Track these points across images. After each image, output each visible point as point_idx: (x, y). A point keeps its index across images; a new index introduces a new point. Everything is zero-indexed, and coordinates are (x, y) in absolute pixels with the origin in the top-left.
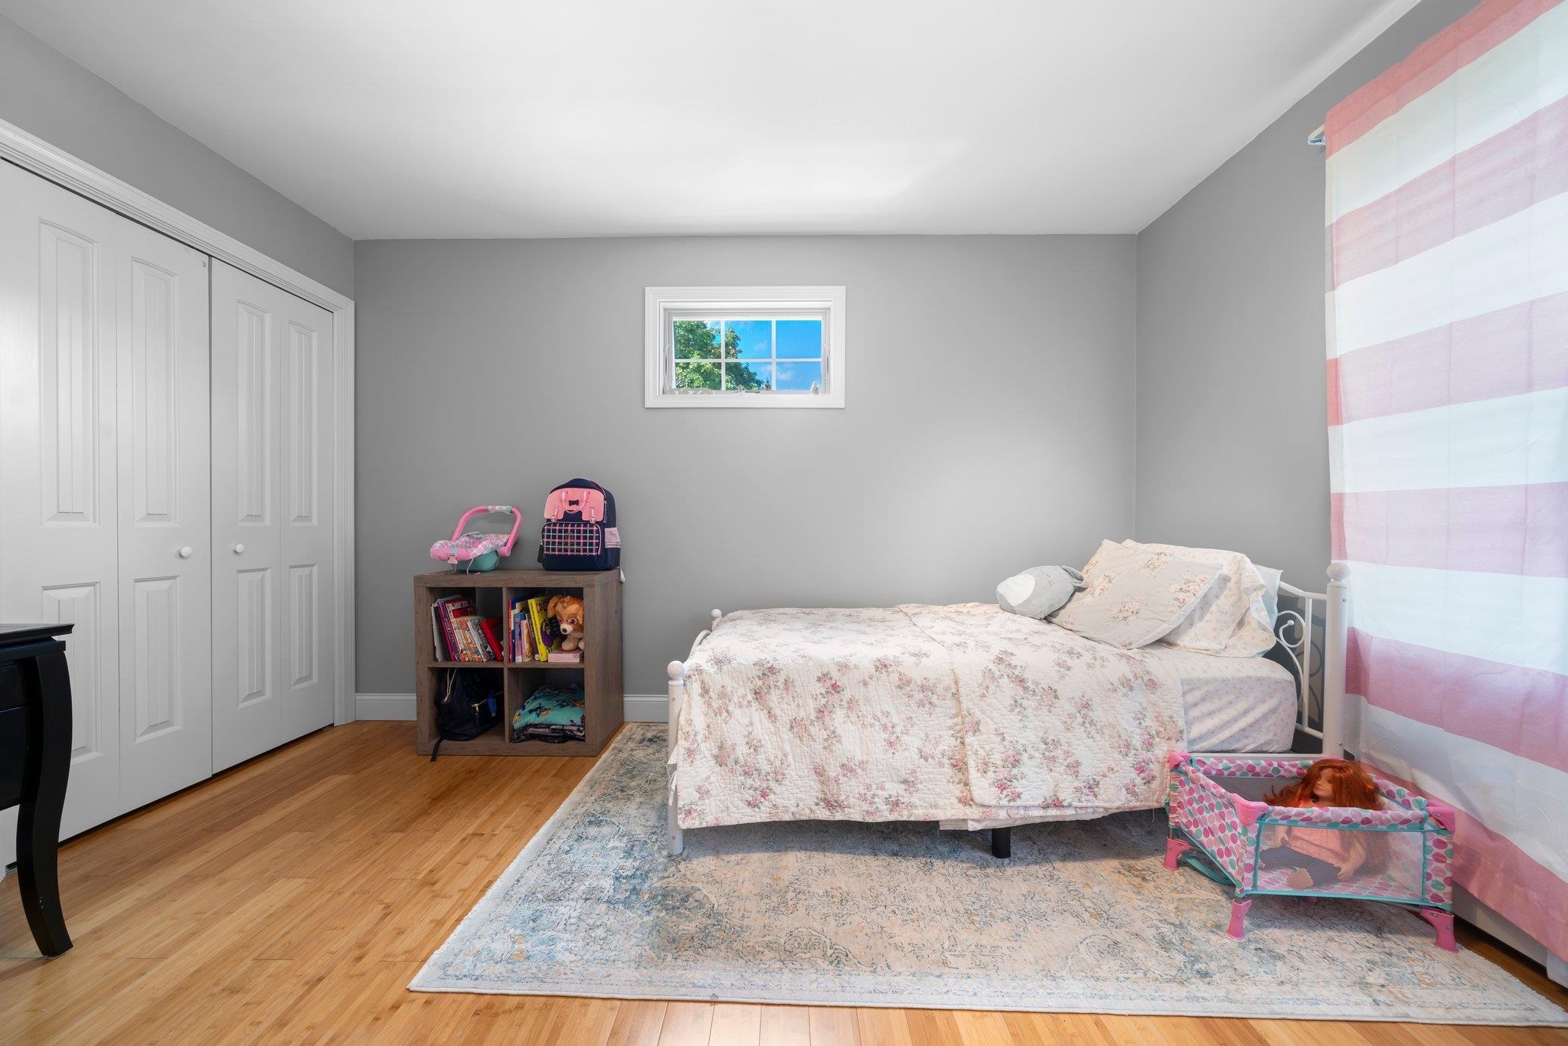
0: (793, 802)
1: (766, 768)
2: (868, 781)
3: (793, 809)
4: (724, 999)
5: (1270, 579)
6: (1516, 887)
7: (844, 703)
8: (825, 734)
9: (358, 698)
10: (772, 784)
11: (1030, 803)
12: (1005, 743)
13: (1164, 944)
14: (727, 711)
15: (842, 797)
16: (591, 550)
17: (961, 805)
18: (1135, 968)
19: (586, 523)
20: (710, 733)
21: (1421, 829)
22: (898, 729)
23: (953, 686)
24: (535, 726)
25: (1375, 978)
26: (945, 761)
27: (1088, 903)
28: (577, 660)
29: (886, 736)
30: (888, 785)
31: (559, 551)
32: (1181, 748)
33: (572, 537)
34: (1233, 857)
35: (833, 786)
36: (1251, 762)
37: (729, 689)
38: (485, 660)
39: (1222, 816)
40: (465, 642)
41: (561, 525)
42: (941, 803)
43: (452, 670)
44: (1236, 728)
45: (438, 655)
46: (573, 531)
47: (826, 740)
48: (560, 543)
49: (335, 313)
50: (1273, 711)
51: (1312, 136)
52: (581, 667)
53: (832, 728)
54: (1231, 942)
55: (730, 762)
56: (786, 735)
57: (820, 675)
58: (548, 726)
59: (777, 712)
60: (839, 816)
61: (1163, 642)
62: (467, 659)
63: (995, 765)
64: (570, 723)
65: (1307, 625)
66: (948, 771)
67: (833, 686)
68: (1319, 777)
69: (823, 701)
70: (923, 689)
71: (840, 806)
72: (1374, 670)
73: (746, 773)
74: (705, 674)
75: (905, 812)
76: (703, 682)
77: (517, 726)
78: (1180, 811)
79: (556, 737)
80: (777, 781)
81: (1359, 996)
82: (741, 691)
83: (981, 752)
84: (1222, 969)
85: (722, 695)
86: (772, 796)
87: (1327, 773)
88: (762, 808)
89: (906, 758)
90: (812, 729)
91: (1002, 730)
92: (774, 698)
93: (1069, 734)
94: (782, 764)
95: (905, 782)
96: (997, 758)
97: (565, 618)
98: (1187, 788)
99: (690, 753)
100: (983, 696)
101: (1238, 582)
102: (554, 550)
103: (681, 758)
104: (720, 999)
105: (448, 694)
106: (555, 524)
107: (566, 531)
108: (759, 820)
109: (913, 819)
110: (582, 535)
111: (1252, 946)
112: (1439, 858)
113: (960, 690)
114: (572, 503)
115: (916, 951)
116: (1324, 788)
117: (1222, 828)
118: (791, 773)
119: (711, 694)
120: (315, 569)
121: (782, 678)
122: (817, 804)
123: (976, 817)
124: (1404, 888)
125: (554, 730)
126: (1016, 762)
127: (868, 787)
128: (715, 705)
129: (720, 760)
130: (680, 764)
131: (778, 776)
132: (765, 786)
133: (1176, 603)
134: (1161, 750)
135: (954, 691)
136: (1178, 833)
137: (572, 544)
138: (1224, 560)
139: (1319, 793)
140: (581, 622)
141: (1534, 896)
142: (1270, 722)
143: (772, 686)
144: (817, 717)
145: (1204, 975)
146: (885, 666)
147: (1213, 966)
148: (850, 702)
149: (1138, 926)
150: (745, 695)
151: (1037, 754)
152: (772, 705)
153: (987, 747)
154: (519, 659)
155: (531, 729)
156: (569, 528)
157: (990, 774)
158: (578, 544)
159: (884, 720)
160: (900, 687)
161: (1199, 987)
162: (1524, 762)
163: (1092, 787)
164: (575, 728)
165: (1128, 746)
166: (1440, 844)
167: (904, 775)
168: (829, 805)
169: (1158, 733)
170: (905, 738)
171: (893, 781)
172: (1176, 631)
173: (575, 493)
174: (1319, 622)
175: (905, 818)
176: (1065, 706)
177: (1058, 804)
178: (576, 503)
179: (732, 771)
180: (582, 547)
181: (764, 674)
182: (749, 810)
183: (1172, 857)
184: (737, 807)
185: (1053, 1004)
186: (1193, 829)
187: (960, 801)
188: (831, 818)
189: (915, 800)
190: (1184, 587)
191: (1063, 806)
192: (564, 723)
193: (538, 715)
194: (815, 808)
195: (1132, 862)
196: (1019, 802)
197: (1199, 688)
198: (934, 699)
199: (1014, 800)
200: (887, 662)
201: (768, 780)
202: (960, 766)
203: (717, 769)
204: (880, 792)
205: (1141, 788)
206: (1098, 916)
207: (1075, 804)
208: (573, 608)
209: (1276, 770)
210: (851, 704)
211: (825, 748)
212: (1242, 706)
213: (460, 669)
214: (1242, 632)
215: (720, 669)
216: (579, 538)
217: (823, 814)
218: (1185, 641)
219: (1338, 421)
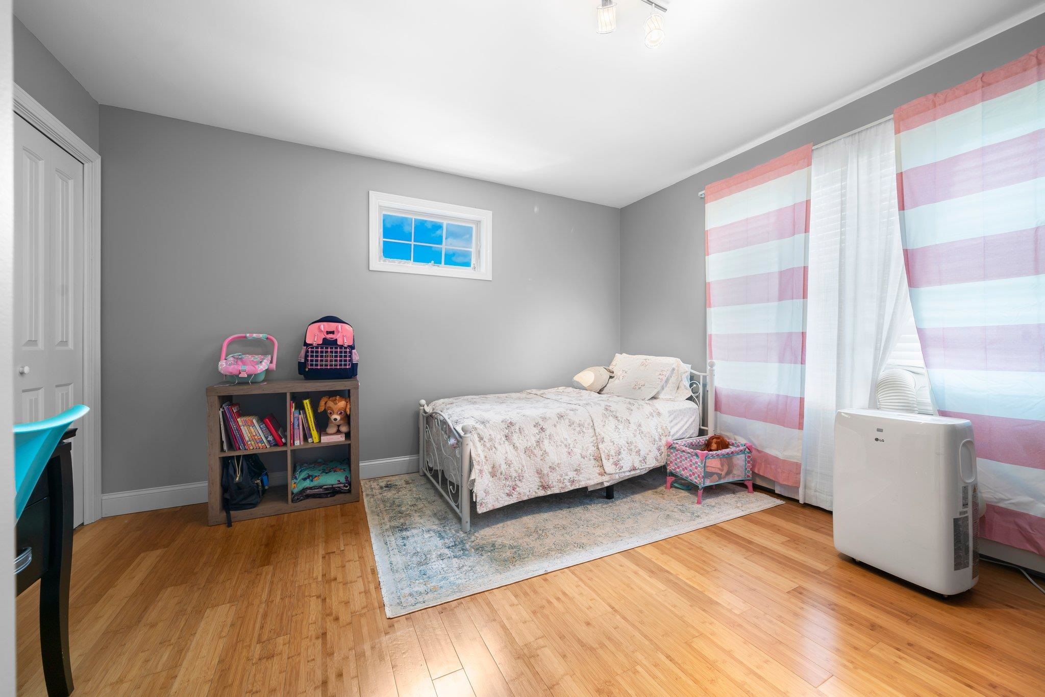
0: (528, 490)
1: (514, 474)
2: (561, 472)
3: (528, 493)
4: (550, 571)
5: (687, 369)
6: (768, 466)
7: (547, 436)
8: (541, 453)
9: (104, 498)
10: (518, 482)
11: (626, 470)
12: (615, 445)
13: (683, 512)
14: (495, 448)
15: (550, 483)
16: (345, 365)
17: (600, 476)
18: (679, 520)
19: (341, 347)
20: (487, 460)
21: (744, 453)
22: (571, 446)
23: (591, 423)
24: (311, 488)
25: (739, 505)
26: (591, 458)
27: (651, 506)
28: (343, 439)
29: (567, 450)
30: (569, 473)
31: (320, 366)
32: (670, 439)
33: (332, 356)
34: (696, 475)
35: (546, 479)
36: (691, 441)
37: (493, 436)
38: (268, 447)
39: (691, 461)
40: (249, 435)
41: (322, 348)
42: (591, 477)
43: (238, 457)
44: (684, 429)
45: (225, 447)
46: (332, 352)
47: (542, 455)
48: (322, 361)
49: (86, 165)
50: (694, 421)
51: (700, 193)
52: (348, 442)
53: (544, 449)
54: (700, 506)
55: (498, 474)
56: (523, 456)
57: (535, 424)
58: (321, 487)
59: (517, 445)
60: (549, 493)
61: (654, 398)
62: (251, 448)
63: (612, 456)
64: (337, 482)
65: (701, 387)
66: (593, 462)
67: (541, 429)
68: (711, 443)
69: (538, 436)
70: (580, 425)
71: (549, 487)
72: (723, 401)
73: (506, 479)
74: (478, 430)
75: (577, 485)
76: (478, 434)
77: (296, 491)
78: (671, 465)
79: (329, 493)
80: (520, 480)
81: (738, 510)
82: (499, 437)
83: (606, 451)
84: (702, 513)
85: (491, 440)
86: (518, 489)
87: (715, 440)
88: (514, 496)
89: (577, 458)
90: (535, 451)
91: (613, 440)
92: (515, 437)
93: (635, 439)
94: (522, 471)
95: (576, 470)
96: (612, 452)
97: (336, 411)
98: (674, 454)
99: (481, 471)
100: (604, 426)
101: (678, 370)
102: (317, 365)
103: (477, 475)
104: (548, 572)
105: (238, 476)
106: (317, 348)
107: (327, 352)
108: (513, 502)
109: (580, 487)
110: (339, 354)
111: (705, 505)
112: (749, 462)
113: (595, 424)
114: (328, 333)
115: (606, 535)
116: (714, 446)
117: (691, 466)
118: (526, 475)
119: (485, 439)
120: (71, 388)
121: (517, 427)
122: (538, 489)
123: (607, 480)
124: (739, 476)
125: (326, 489)
126: (619, 453)
127: (561, 476)
128: (488, 445)
129: (493, 475)
130: (477, 478)
131: (520, 478)
132: (514, 484)
133: (659, 380)
134: (664, 442)
135: (592, 425)
136: (672, 474)
137: (331, 361)
138: (672, 361)
139: (713, 448)
140: (348, 413)
141: (773, 467)
142: (693, 426)
143: (513, 432)
144: (537, 445)
145: (698, 516)
146: (562, 416)
147: (699, 513)
148: (550, 435)
149: (671, 509)
150: (501, 439)
151: (626, 449)
152: (514, 441)
153: (608, 448)
154: (297, 443)
155: (308, 491)
156: (329, 350)
157: (611, 460)
158: (336, 361)
159: (565, 442)
160: (570, 426)
161: (699, 520)
162: (769, 424)
163: (644, 459)
164: (342, 485)
165: (655, 441)
166: (749, 457)
167: (575, 467)
168: (544, 488)
169: (662, 434)
170: (574, 450)
171: (571, 471)
172: (658, 393)
173: (332, 326)
174: (705, 386)
175: (578, 487)
176: (633, 427)
177: (634, 469)
178: (333, 333)
179: (499, 479)
180: (338, 363)
181: (508, 426)
182: (507, 498)
183: (669, 484)
184: (502, 498)
185: (663, 537)
186: (678, 470)
187: (599, 475)
188: (546, 494)
189: (581, 478)
190: (661, 373)
191: (636, 469)
192: (333, 483)
193: (312, 481)
194: (537, 491)
195: (655, 490)
196: (622, 470)
197: (673, 414)
198: (584, 430)
199: (621, 469)
200: (562, 415)
201: (515, 481)
202: (598, 459)
203: (491, 479)
204: (566, 477)
205: (659, 458)
206: (657, 509)
207: (640, 468)
208: (342, 404)
209: (699, 443)
210: (550, 437)
211: (541, 460)
212: (685, 420)
213: (244, 456)
214: (679, 391)
215: (485, 425)
216: (336, 356)
217: (541, 493)
218: (661, 396)
219: (710, 306)
